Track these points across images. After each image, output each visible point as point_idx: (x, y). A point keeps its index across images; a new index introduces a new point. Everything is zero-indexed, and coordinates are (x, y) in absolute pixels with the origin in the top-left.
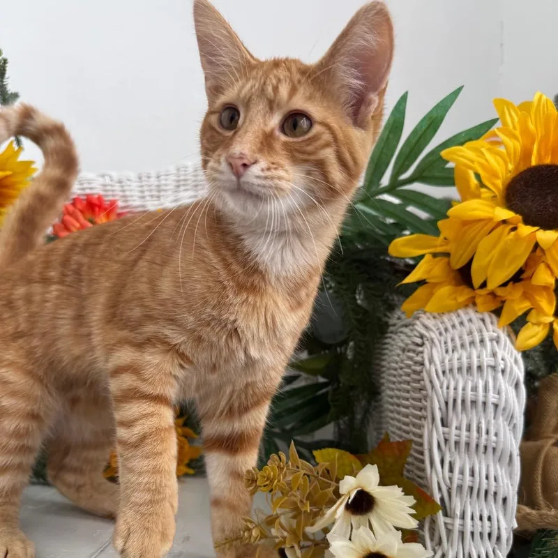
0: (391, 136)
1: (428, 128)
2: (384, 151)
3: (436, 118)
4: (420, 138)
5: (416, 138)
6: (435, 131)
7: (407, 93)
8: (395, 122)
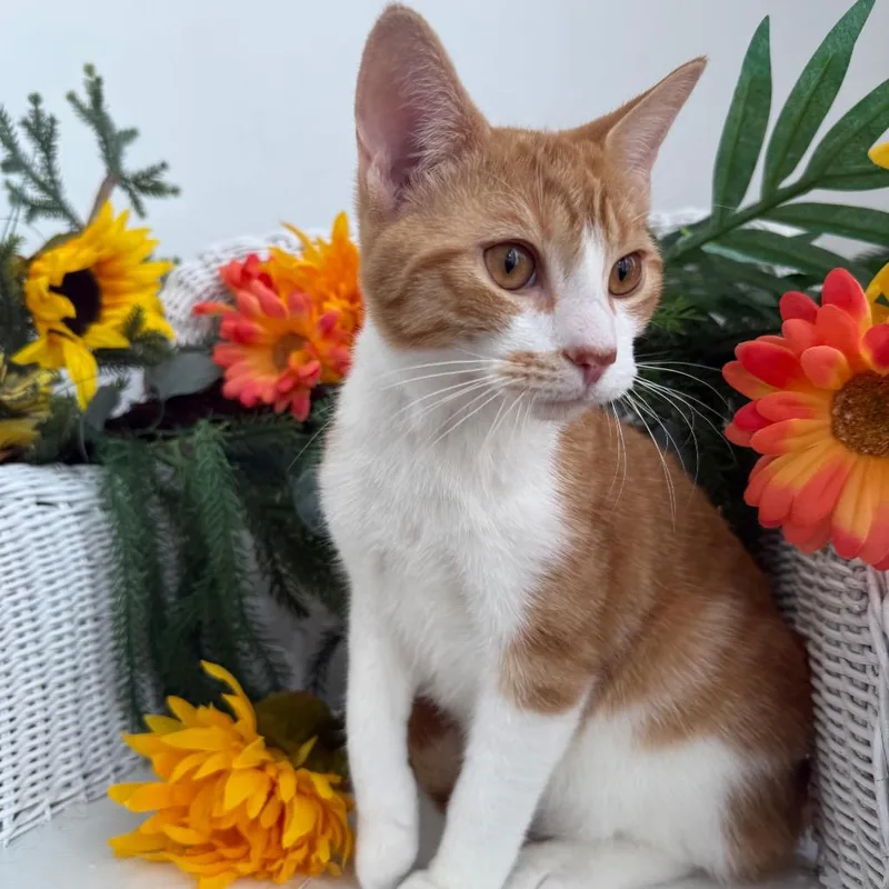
0: (751, 110)
1: (822, 80)
2: (742, 139)
3: (835, 55)
4: (809, 103)
5: (802, 104)
6: (838, 84)
7: (767, 18)
8: (753, 81)
